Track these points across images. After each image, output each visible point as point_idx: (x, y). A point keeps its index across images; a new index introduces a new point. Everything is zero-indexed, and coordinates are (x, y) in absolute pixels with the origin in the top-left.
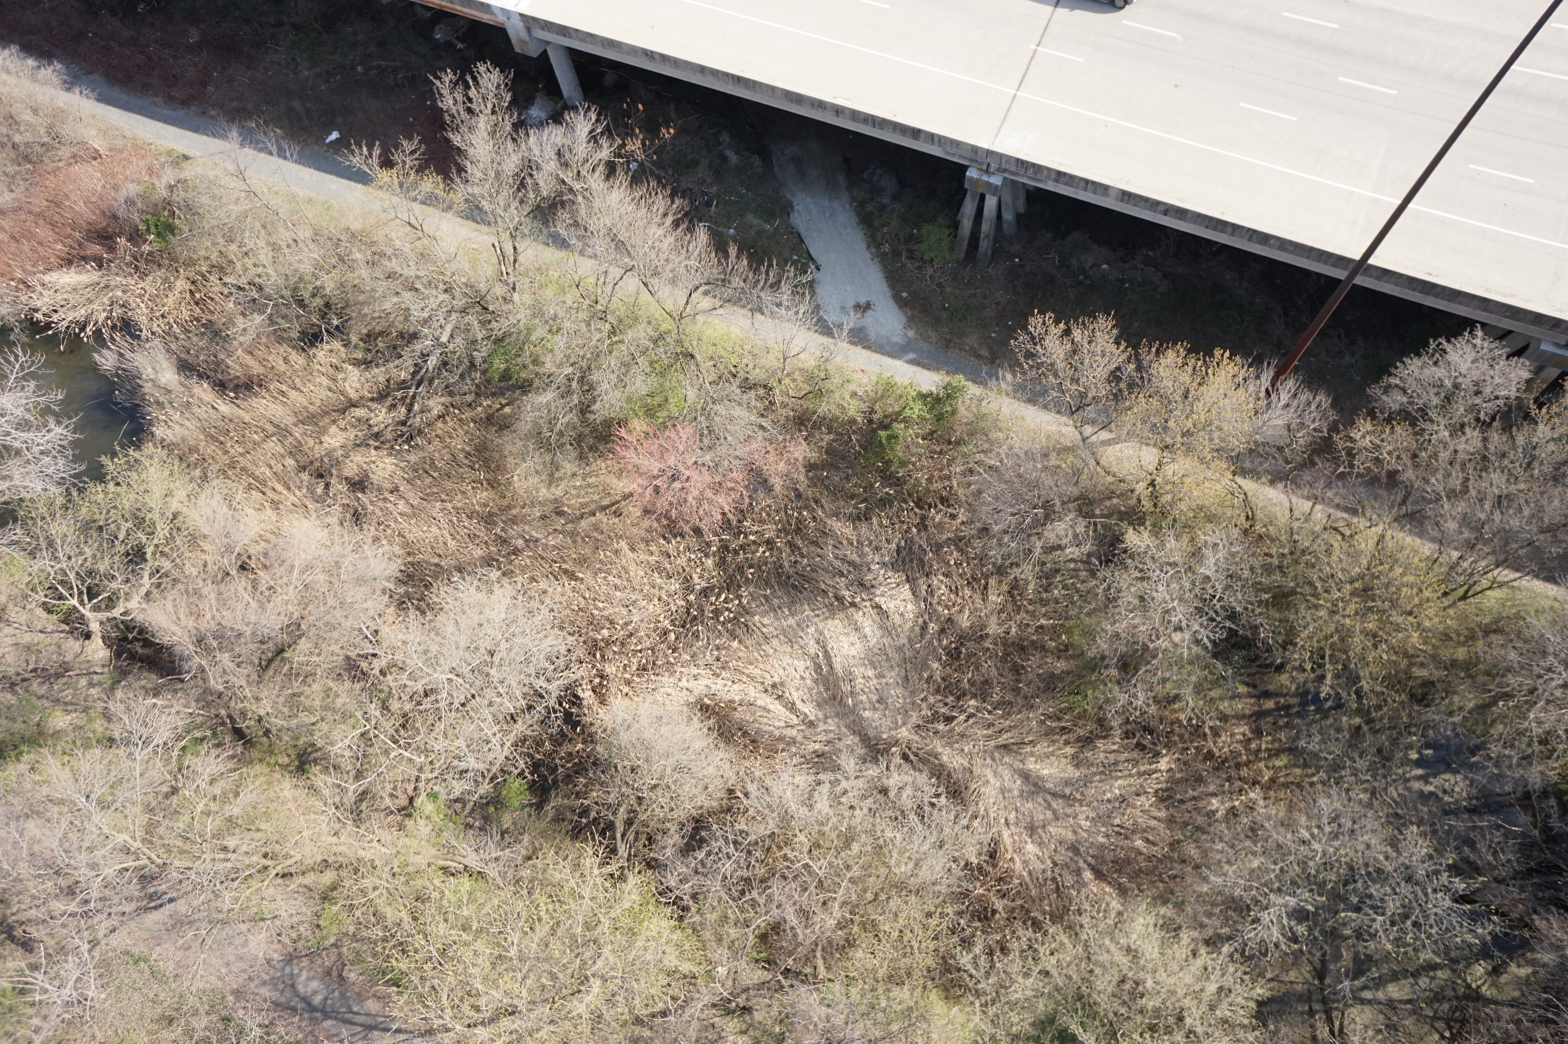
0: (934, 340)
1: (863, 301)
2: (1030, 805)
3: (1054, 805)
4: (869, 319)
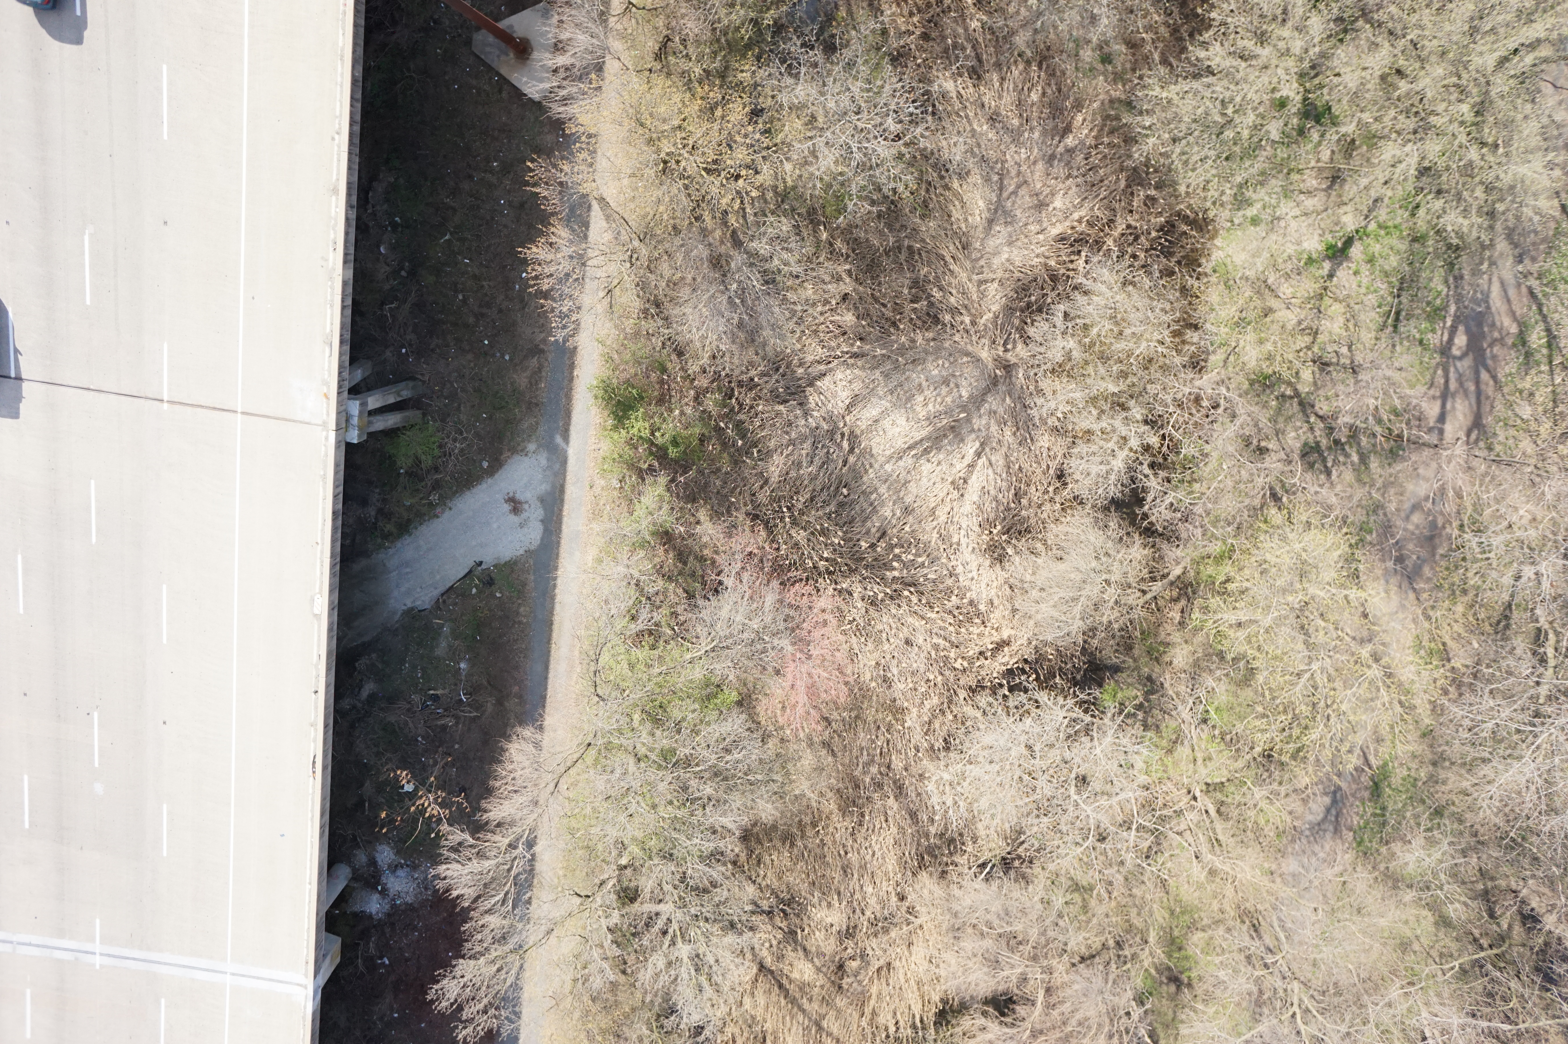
1: (507, 507)
4: (527, 495)
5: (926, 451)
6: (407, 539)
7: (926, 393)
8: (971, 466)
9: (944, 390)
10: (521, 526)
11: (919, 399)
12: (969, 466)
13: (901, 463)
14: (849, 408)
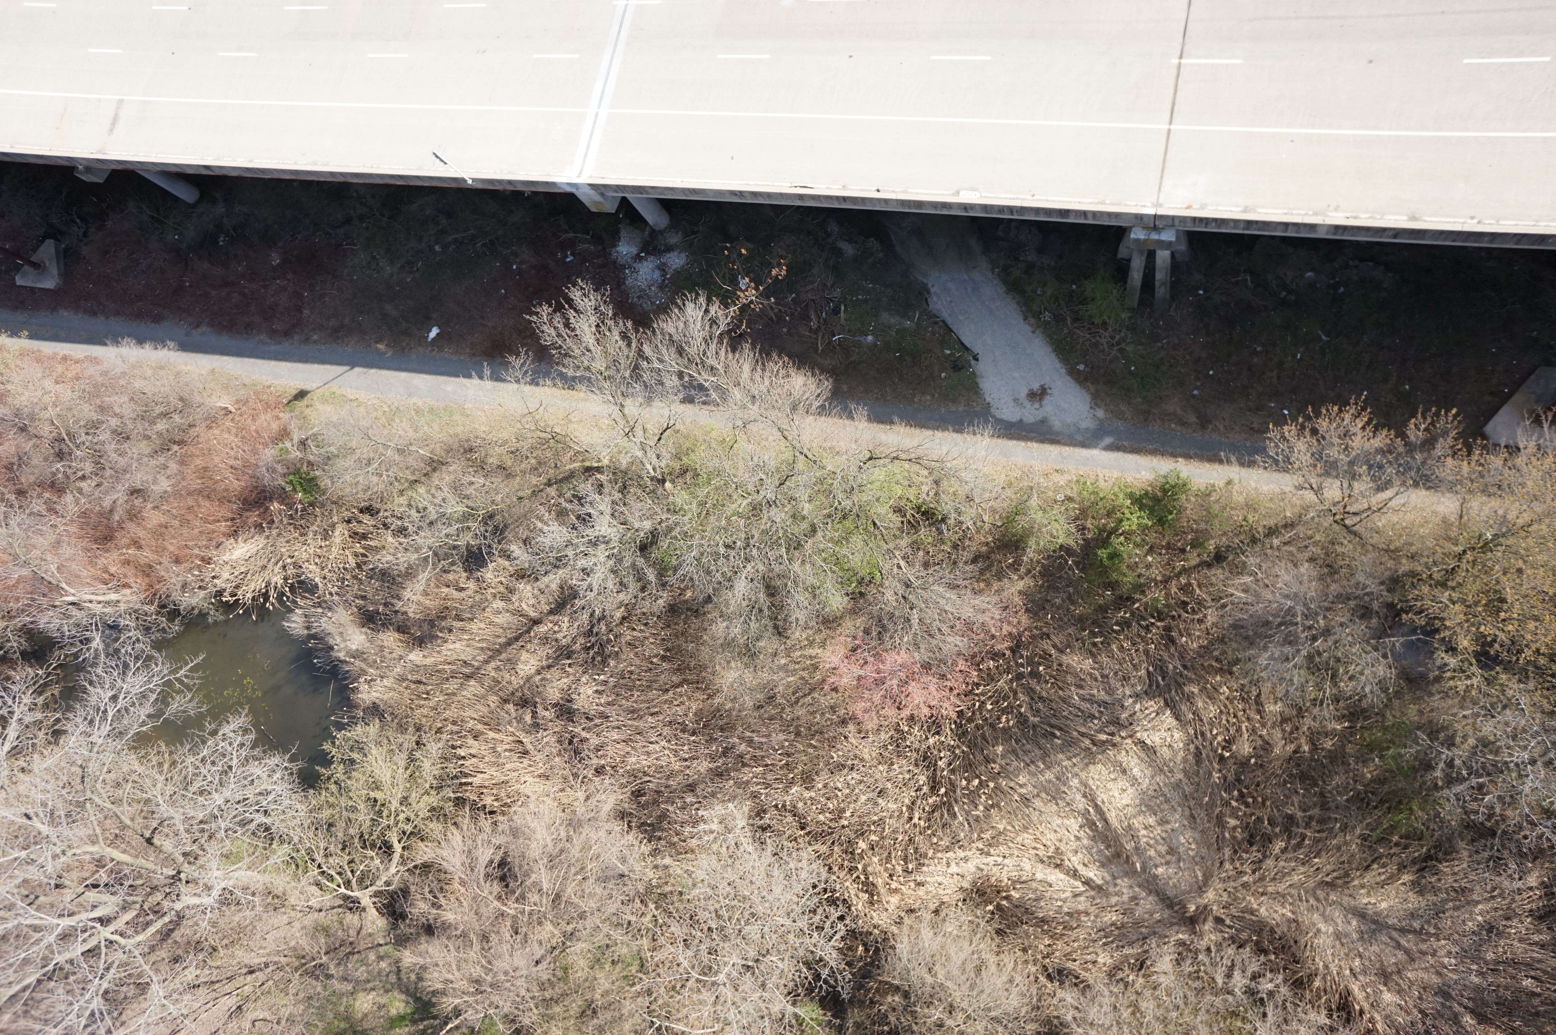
0: (1128, 415)
1: (1036, 386)
2: (1375, 948)
3: (1403, 942)
4: (1048, 408)
5: (1092, 824)
6: (1001, 289)
7: (1159, 830)
8: (1074, 874)
9: (1163, 849)
10: (1016, 400)
11: (1151, 820)
12: (1076, 871)
13: (1079, 797)
14: (1142, 743)
